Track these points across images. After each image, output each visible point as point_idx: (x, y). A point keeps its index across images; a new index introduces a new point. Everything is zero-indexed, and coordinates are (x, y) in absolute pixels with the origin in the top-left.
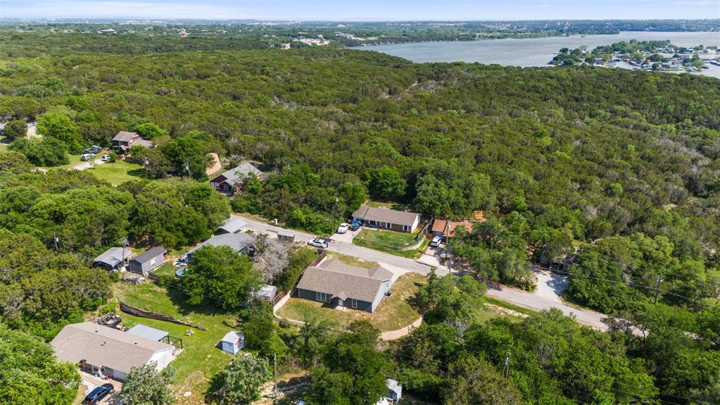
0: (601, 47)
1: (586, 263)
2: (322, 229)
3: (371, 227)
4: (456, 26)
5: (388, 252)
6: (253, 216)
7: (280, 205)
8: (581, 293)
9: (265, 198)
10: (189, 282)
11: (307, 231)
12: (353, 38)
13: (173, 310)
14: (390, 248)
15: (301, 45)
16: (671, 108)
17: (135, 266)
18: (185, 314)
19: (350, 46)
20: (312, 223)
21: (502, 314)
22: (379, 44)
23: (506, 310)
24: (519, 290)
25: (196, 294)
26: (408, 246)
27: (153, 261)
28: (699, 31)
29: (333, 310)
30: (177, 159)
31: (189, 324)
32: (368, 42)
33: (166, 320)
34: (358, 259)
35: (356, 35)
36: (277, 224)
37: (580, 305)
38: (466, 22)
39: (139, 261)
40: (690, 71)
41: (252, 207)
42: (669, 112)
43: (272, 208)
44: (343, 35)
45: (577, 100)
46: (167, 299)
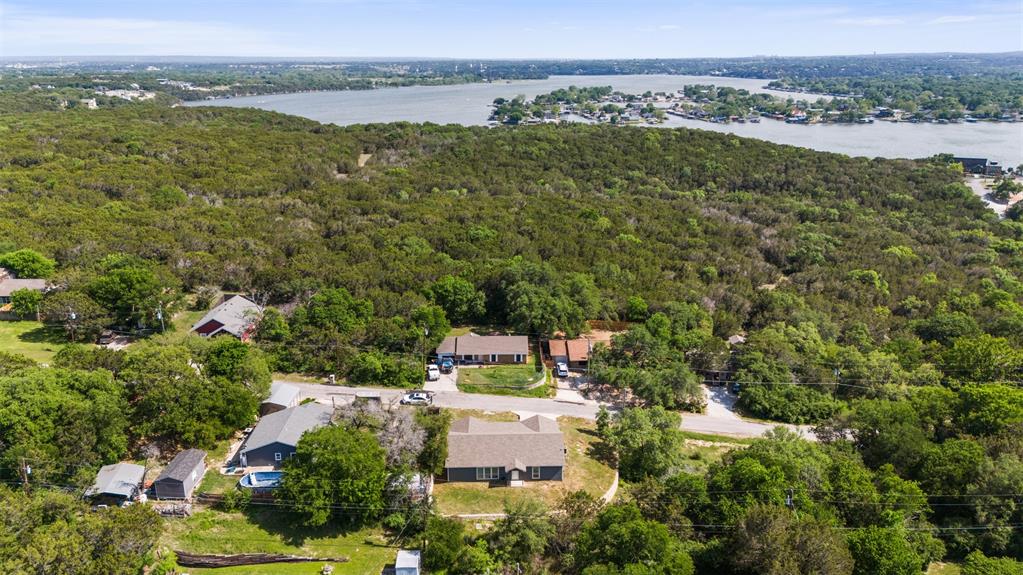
0: (542, 97)
1: (754, 367)
2: (408, 379)
3: (468, 364)
4: (334, 69)
5: (513, 394)
6: (289, 376)
7: (331, 353)
8: (760, 404)
9: (304, 346)
10: (301, 492)
11: (385, 385)
12: (191, 88)
13: (276, 544)
14: (512, 388)
15: (114, 101)
16: (687, 170)
17: (169, 488)
18: (298, 544)
19: (188, 100)
20: (392, 372)
21: (693, 448)
22: (234, 95)
23: (693, 442)
24: (689, 413)
25: (319, 509)
26: (533, 382)
27: (194, 475)
28: (633, 73)
29: (508, 488)
30: (119, 303)
31: (315, 557)
32: (216, 94)
33: (272, 560)
34: (483, 411)
35: (195, 83)
36: (334, 382)
37: (761, 418)
38: (347, 63)
39: (177, 479)
40: (652, 123)
41: (286, 363)
42: (686, 175)
43: (320, 359)
44: (173, 83)
45: (582, 167)
46: (253, 529)
